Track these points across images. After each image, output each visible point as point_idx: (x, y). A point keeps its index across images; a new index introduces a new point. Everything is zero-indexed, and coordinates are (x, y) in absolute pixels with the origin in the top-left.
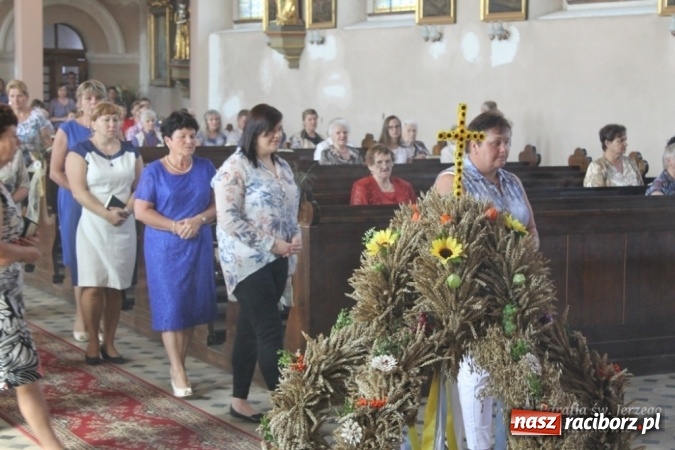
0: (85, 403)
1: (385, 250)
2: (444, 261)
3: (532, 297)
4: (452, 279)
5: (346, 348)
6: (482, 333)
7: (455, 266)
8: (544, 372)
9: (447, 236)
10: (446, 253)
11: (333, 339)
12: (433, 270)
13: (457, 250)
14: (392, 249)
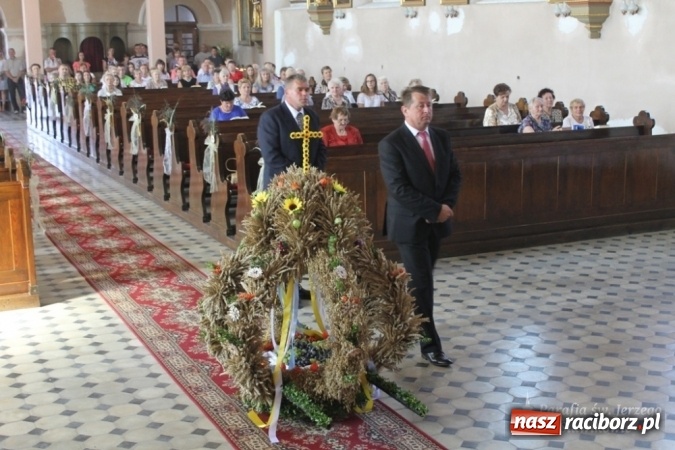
1: (262, 205)
2: (291, 212)
3: (345, 233)
4: (296, 223)
5: (243, 261)
6: (314, 253)
7: (298, 216)
8: (348, 277)
9: (294, 196)
10: (293, 207)
12: (287, 218)
13: (299, 205)
14: (265, 204)
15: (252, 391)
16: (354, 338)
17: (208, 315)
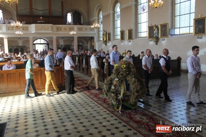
0: (83, 85)
1: (117, 67)
3: (134, 72)
4: (124, 70)
6: (128, 76)
7: (125, 68)
8: (135, 80)
10: (124, 67)
11: (111, 77)
12: (122, 69)
13: (125, 66)
15: (116, 103)
16: (137, 92)
17: (105, 89)
